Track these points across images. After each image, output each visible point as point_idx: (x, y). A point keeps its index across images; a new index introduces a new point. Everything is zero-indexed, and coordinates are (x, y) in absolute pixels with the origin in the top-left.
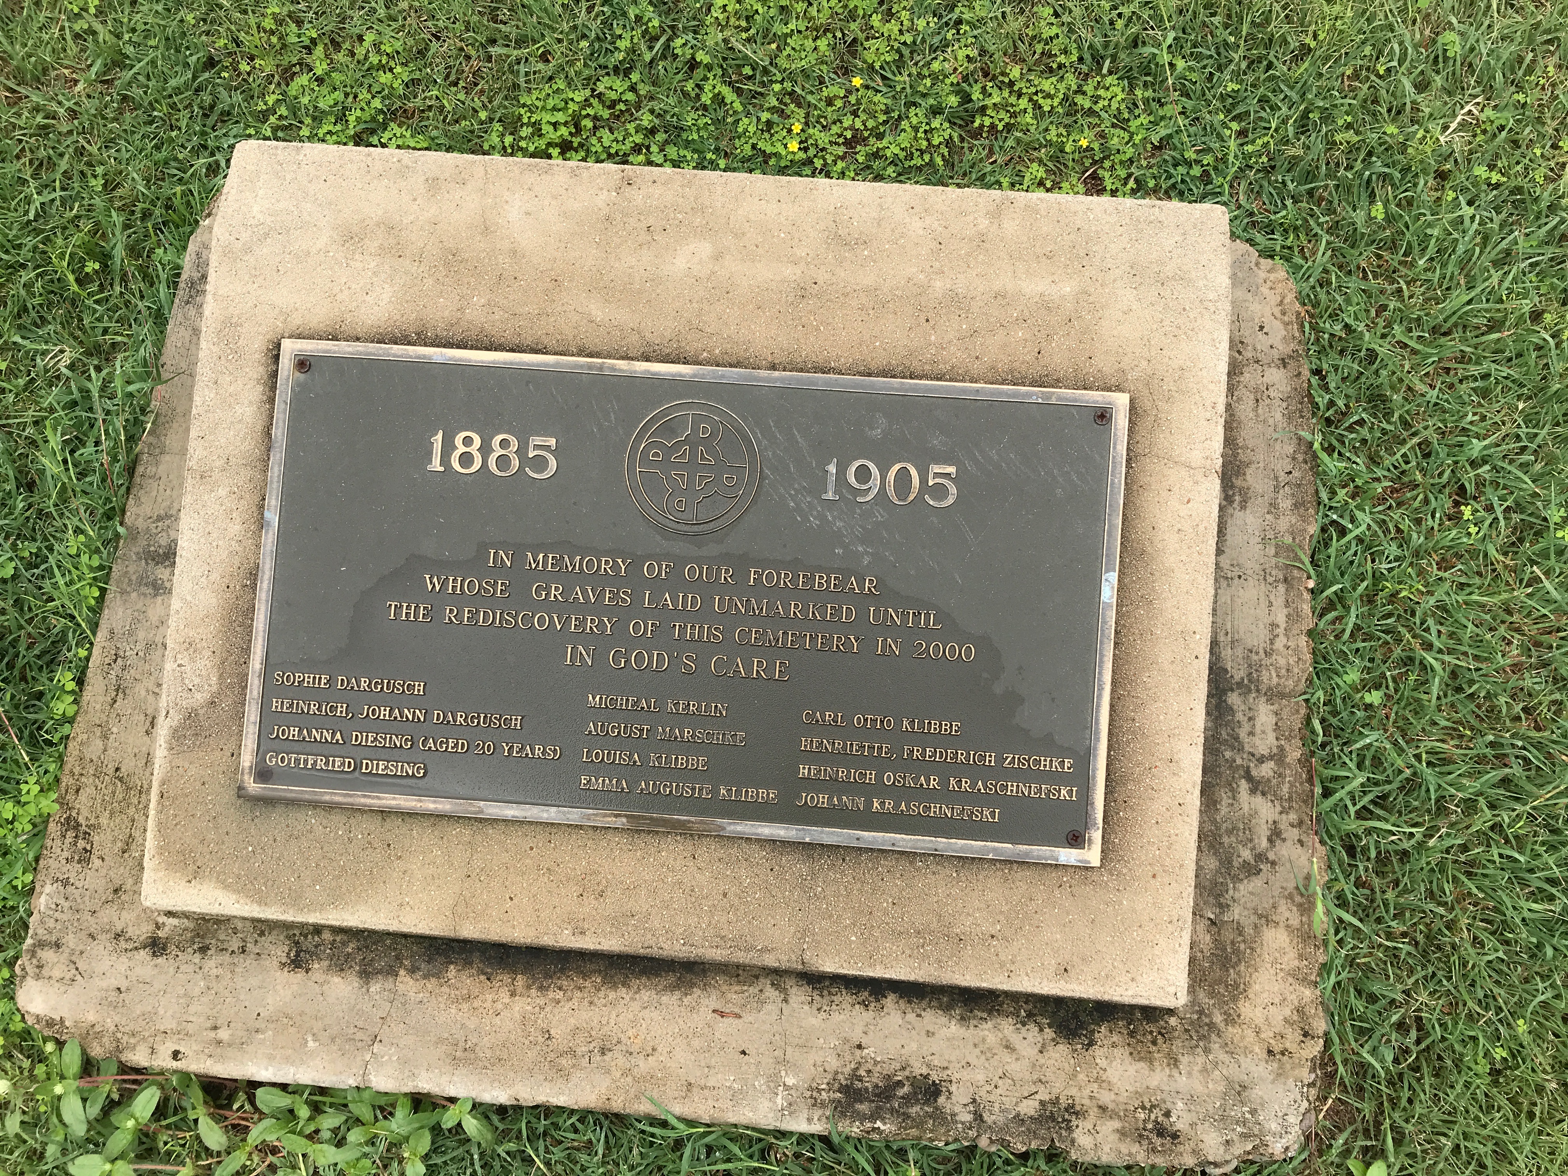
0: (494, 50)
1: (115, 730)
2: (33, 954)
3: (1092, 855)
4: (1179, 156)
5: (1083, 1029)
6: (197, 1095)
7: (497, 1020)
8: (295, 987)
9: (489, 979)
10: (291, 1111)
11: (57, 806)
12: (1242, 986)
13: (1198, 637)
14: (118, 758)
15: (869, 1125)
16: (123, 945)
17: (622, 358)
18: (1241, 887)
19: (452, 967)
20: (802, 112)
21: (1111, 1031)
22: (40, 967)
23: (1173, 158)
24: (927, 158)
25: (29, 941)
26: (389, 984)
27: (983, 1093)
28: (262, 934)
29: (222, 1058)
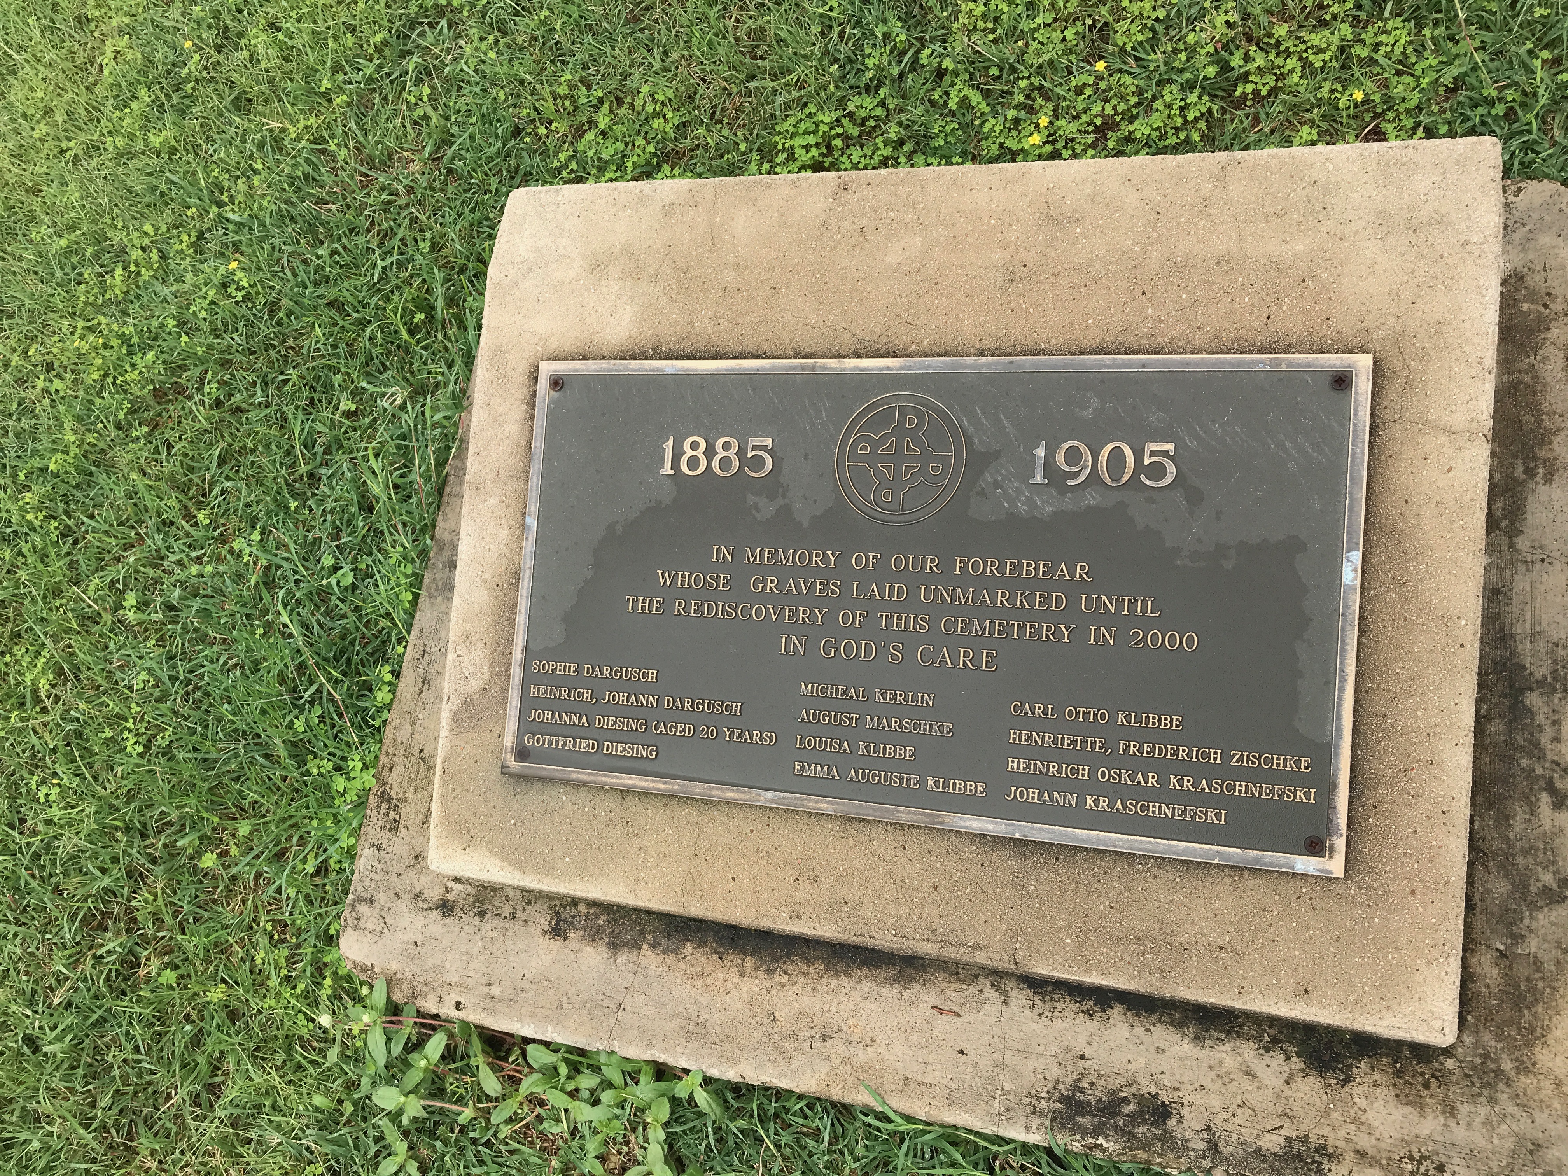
0: (752, 85)
1: (420, 716)
2: (354, 907)
3: (1336, 866)
4: (1477, 96)
5: (1338, 1062)
6: (477, 1045)
7: (727, 999)
8: (554, 953)
9: (721, 958)
10: (555, 1069)
11: (374, 781)
12: (1539, 1030)
13: (1463, 622)
14: (421, 741)
15: (1091, 1140)
16: (421, 905)
17: (835, 357)
18: (1541, 917)
19: (688, 944)
20: (1050, 106)
21: (1373, 1068)
22: (358, 919)
23: (1471, 99)
24: (1182, 135)
25: (351, 896)
26: (633, 956)
27: (1219, 1120)
28: (529, 903)
29: (492, 1012)
